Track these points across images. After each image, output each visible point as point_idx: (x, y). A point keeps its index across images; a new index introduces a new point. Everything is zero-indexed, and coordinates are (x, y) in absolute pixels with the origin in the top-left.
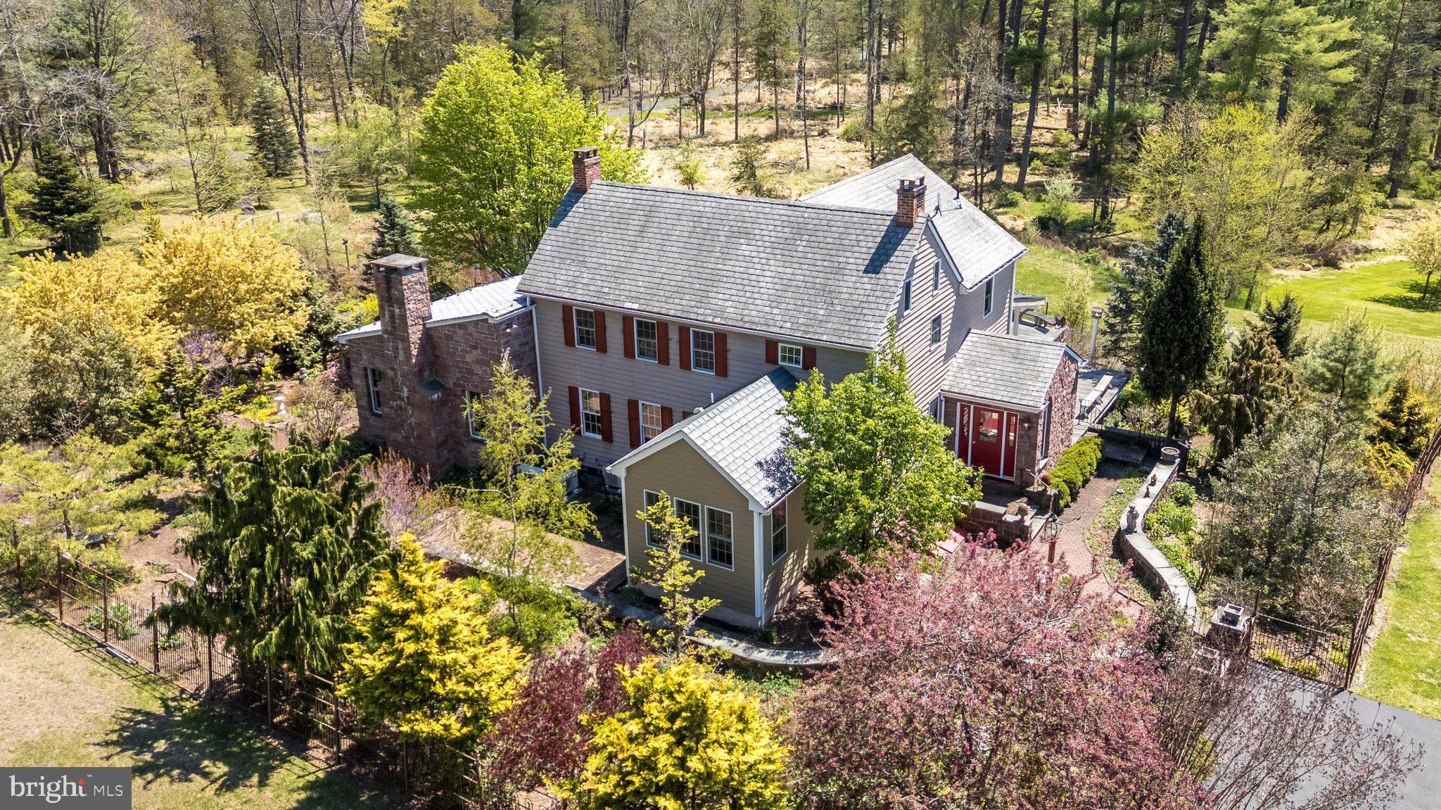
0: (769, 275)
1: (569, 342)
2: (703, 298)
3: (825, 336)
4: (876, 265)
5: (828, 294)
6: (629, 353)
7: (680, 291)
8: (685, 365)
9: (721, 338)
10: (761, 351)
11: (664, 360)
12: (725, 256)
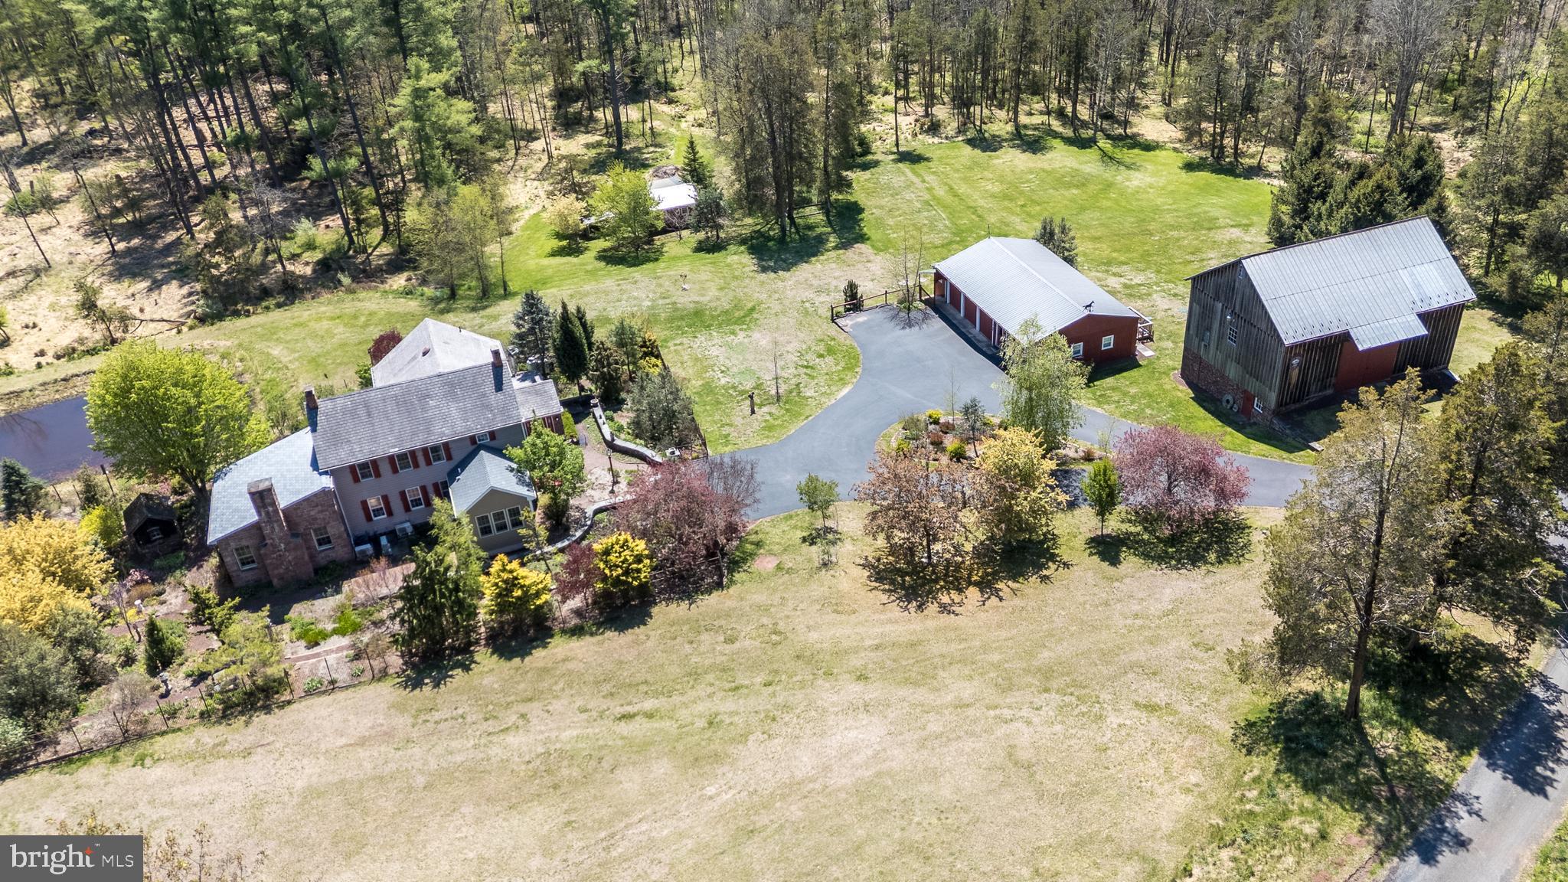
0: (453, 410)
1: (356, 480)
2: (429, 432)
3: (498, 425)
4: (499, 386)
5: (487, 407)
6: (395, 471)
7: (414, 434)
8: (429, 463)
9: (446, 445)
10: (468, 442)
11: (416, 465)
12: (425, 410)
